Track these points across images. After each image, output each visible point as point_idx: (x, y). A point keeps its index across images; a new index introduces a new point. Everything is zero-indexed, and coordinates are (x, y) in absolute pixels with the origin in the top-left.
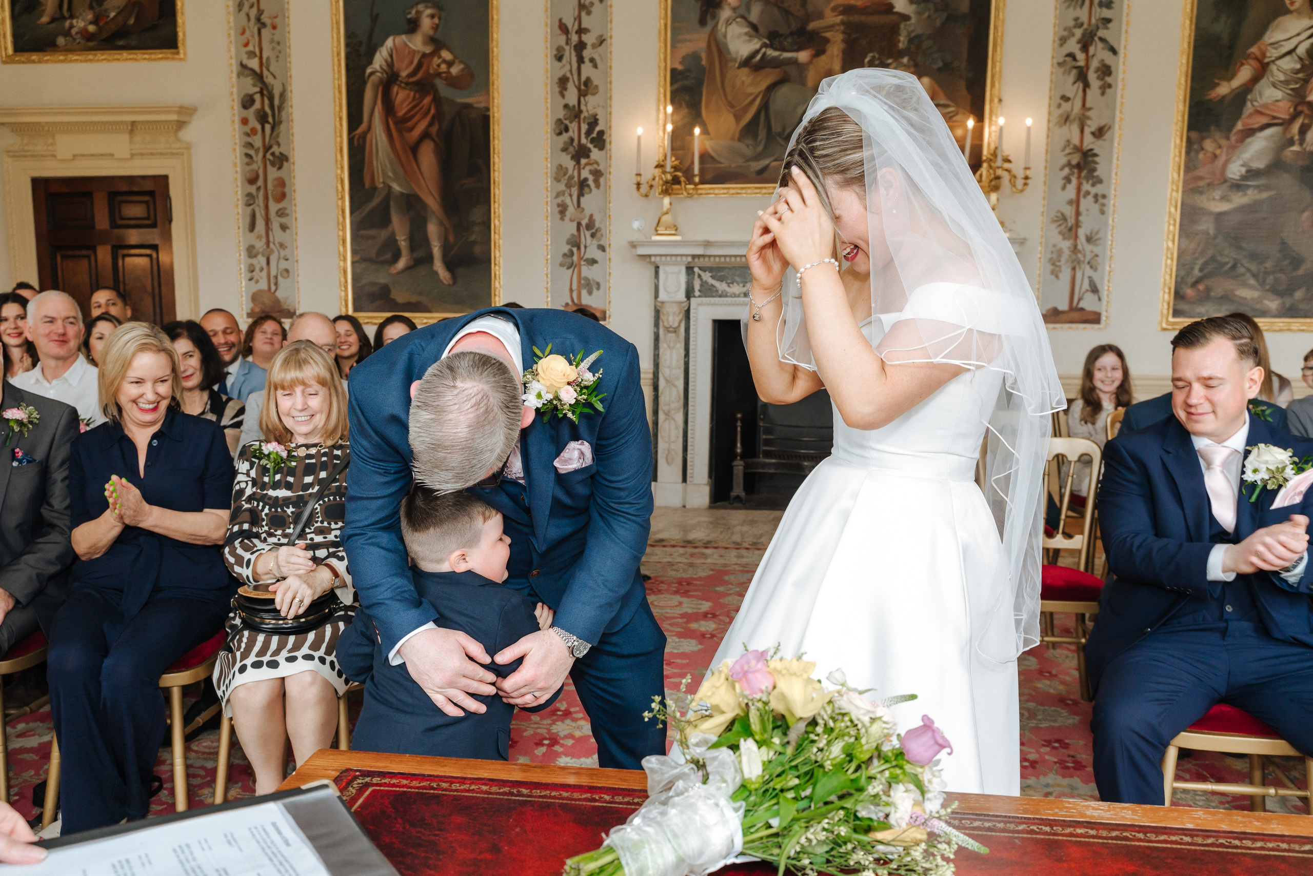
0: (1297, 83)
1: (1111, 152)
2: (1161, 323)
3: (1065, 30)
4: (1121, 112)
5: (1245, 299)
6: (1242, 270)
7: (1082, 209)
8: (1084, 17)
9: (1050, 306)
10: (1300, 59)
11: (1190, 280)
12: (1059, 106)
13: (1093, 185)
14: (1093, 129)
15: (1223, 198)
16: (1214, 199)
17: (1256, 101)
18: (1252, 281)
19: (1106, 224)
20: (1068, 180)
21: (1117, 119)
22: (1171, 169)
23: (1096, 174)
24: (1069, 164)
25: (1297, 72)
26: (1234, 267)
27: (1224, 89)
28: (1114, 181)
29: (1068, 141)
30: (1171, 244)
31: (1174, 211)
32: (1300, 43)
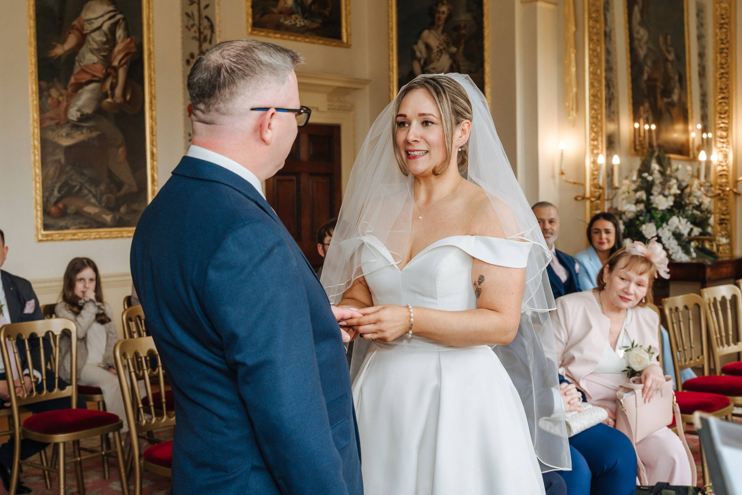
0: (105, 52)
2: (37, 236)
5: (90, 214)
6: (86, 192)
10: (106, 34)
11: (53, 200)
15: (68, 135)
16: (62, 136)
17: (81, 62)
18: (93, 200)
22: (31, 109)
25: (105, 43)
26: (80, 189)
27: (59, 50)
30: (38, 171)
31: (37, 143)
32: (104, 22)
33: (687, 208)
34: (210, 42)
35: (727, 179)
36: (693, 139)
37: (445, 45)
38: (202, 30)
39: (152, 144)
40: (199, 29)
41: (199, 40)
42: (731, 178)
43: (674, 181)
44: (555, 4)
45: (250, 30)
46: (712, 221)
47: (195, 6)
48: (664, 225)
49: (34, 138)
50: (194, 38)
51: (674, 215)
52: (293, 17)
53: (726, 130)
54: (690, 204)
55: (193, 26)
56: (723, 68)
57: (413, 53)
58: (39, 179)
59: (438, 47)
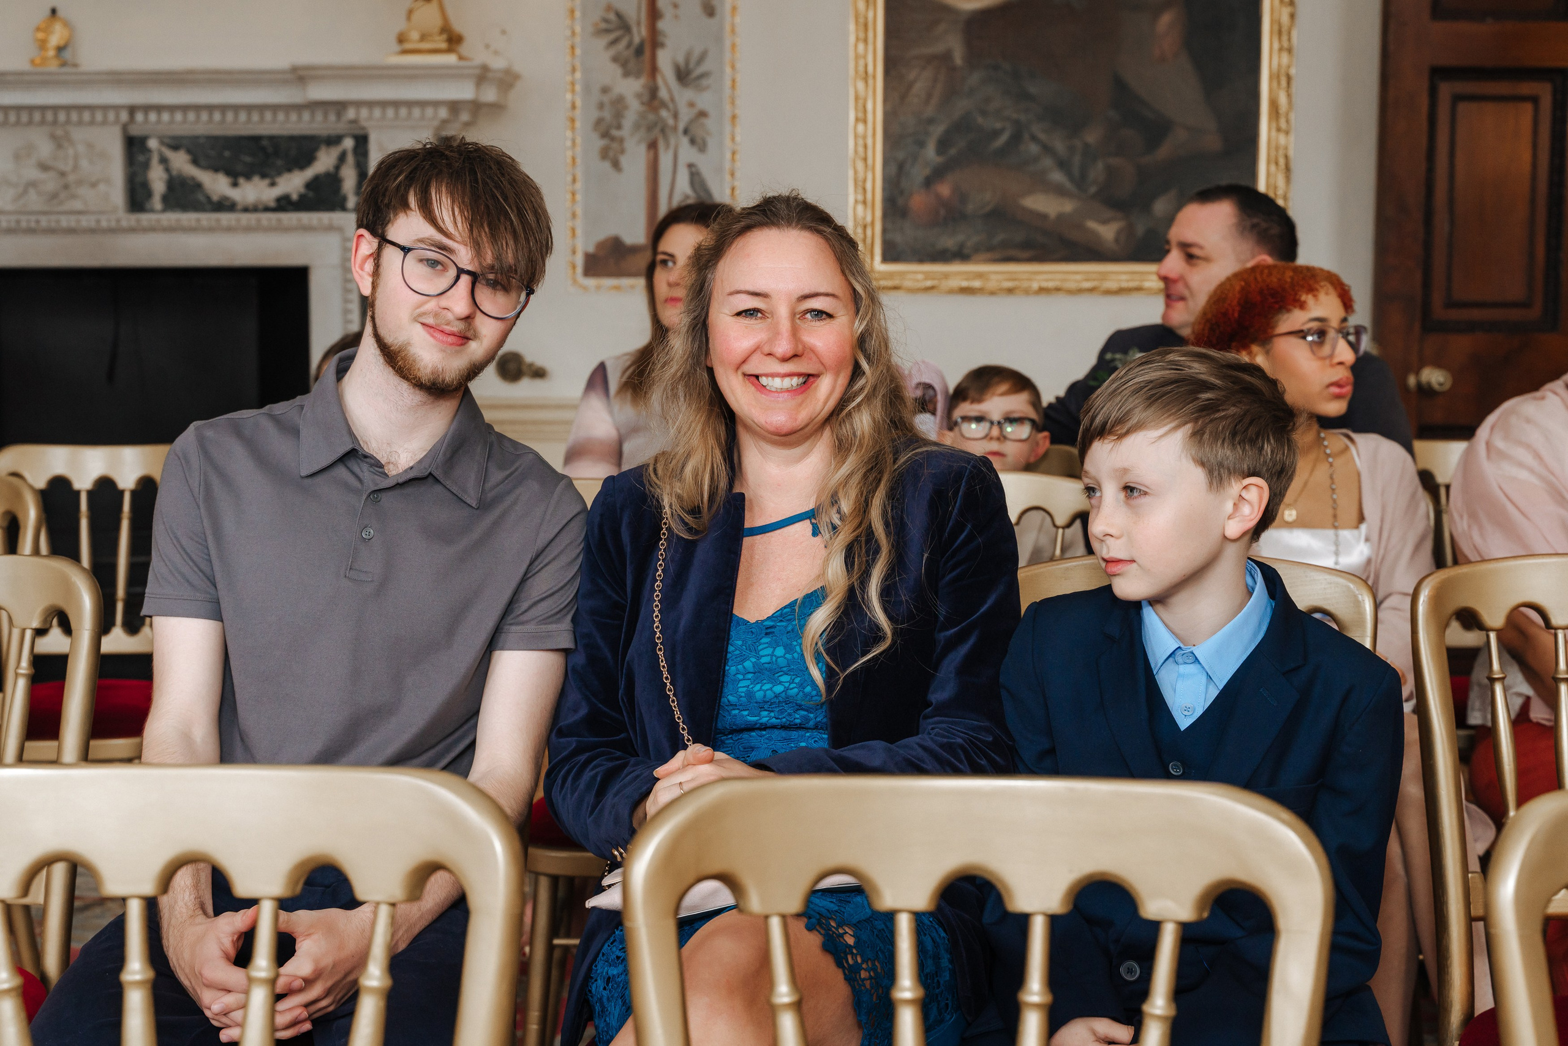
6: (1033, 149)
9: (602, 234)
19: (719, 39)
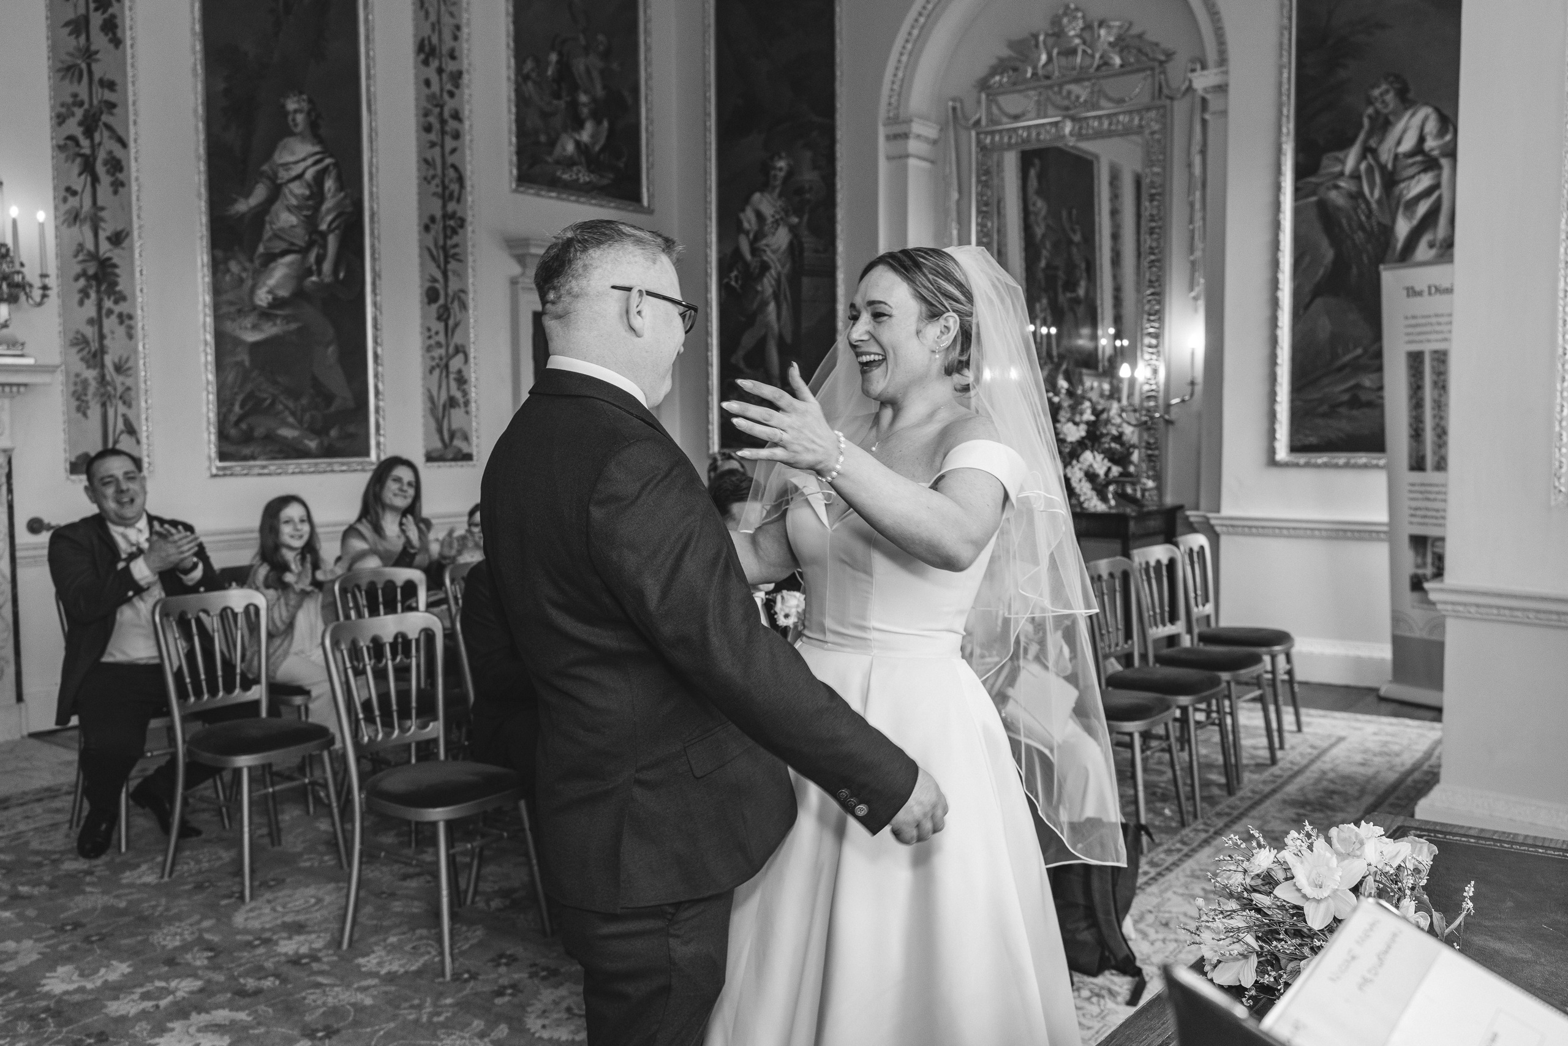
0: (308, 210)
1: (132, 263)
2: (209, 468)
3: (62, 105)
4: (139, 217)
5: (286, 438)
6: (281, 407)
7: (106, 330)
8: (84, 95)
9: (80, 451)
10: (309, 186)
11: (233, 418)
12: (65, 200)
13: (116, 302)
14: (108, 233)
15: (255, 327)
16: (246, 328)
18: (291, 420)
19: (135, 351)
20: (84, 293)
21: (135, 226)
22: (200, 289)
23: (118, 288)
24: (84, 273)
25: (308, 198)
26: (273, 404)
27: (242, 206)
28: (140, 300)
29: (81, 247)
30: (211, 377)
31: (210, 338)
32: (307, 168)
33: (1104, 440)
34: (459, 201)
35: (1156, 401)
36: (1104, 347)
37: (783, 214)
38: (447, 181)
39: (376, 342)
40: (443, 182)
41: (442, 197)
42: (1161, 401)
43: (1087, 404)
44: (932, 162)
45: (514, 185)
46: (1135, 457)
47: (437, 150)
48: (1074, 462)
49: (205, 330)
50: (435, 194)
51: (1087, 448)
52: (575, 169)
53: (1156, 336)
54: (1108, 434)
55: (434, 177)
56: (1153, 254)
57: (739, 223)
58: (213, 388)
59: (773, 216)
